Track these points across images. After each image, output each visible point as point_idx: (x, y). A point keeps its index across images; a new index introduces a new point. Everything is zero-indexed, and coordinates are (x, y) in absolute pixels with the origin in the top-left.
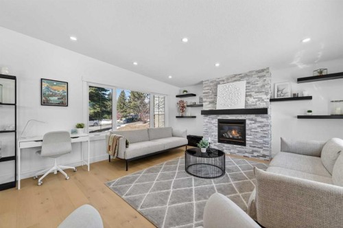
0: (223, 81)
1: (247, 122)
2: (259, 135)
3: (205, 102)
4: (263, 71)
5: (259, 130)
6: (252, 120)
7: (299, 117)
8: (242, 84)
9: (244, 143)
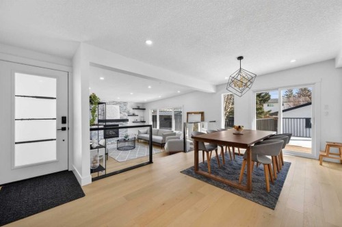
2: (124, 131)
6: (122, 124)
7: (133, 122)
8: (117, 107)
9: (118, 136)
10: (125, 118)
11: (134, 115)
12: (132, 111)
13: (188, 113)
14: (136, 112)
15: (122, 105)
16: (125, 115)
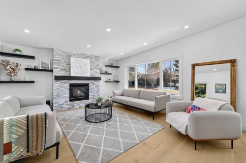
0: (75, 55)
1: (90, 85)
2: (95, 92)
3: (56, 68)
4: (97, 57)
5: (96, 89)
6: (92, 83)
7: (106, 82)
8: (88, 61)
9: (88, 98)
10: (97, 75)
11: (106, 73)
12: (105, 69)
13: (194, 66)
14: (110, 70)
15: (93, 60)
16: (96, 72)
